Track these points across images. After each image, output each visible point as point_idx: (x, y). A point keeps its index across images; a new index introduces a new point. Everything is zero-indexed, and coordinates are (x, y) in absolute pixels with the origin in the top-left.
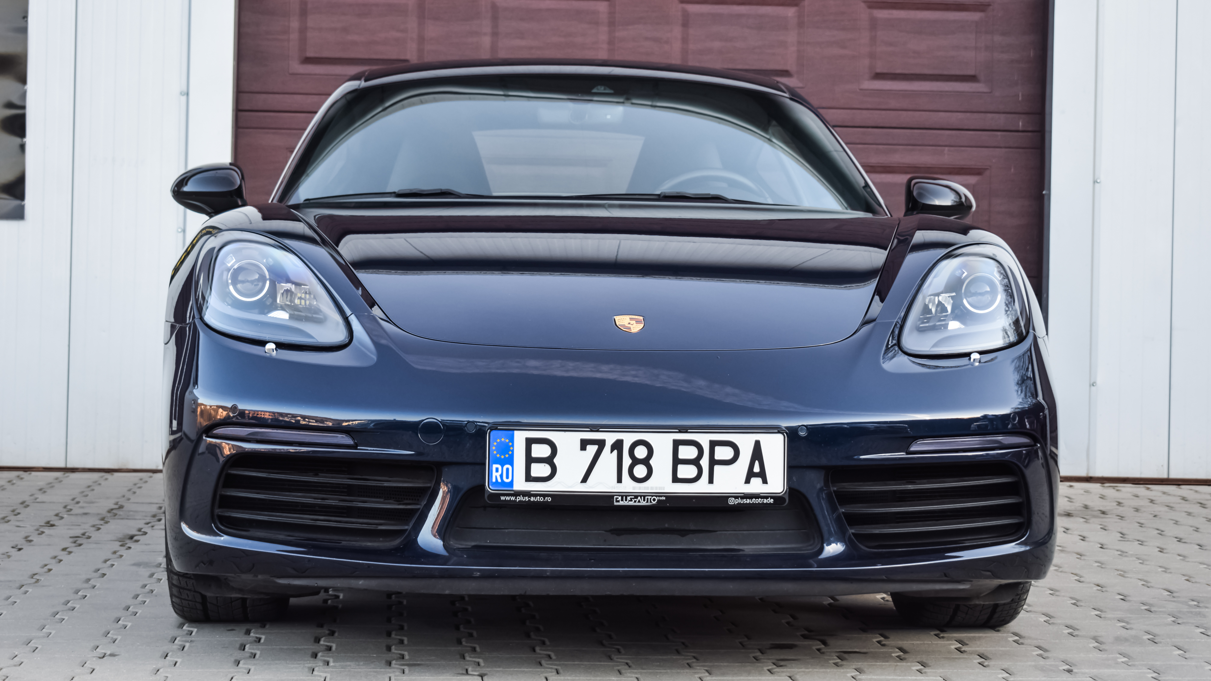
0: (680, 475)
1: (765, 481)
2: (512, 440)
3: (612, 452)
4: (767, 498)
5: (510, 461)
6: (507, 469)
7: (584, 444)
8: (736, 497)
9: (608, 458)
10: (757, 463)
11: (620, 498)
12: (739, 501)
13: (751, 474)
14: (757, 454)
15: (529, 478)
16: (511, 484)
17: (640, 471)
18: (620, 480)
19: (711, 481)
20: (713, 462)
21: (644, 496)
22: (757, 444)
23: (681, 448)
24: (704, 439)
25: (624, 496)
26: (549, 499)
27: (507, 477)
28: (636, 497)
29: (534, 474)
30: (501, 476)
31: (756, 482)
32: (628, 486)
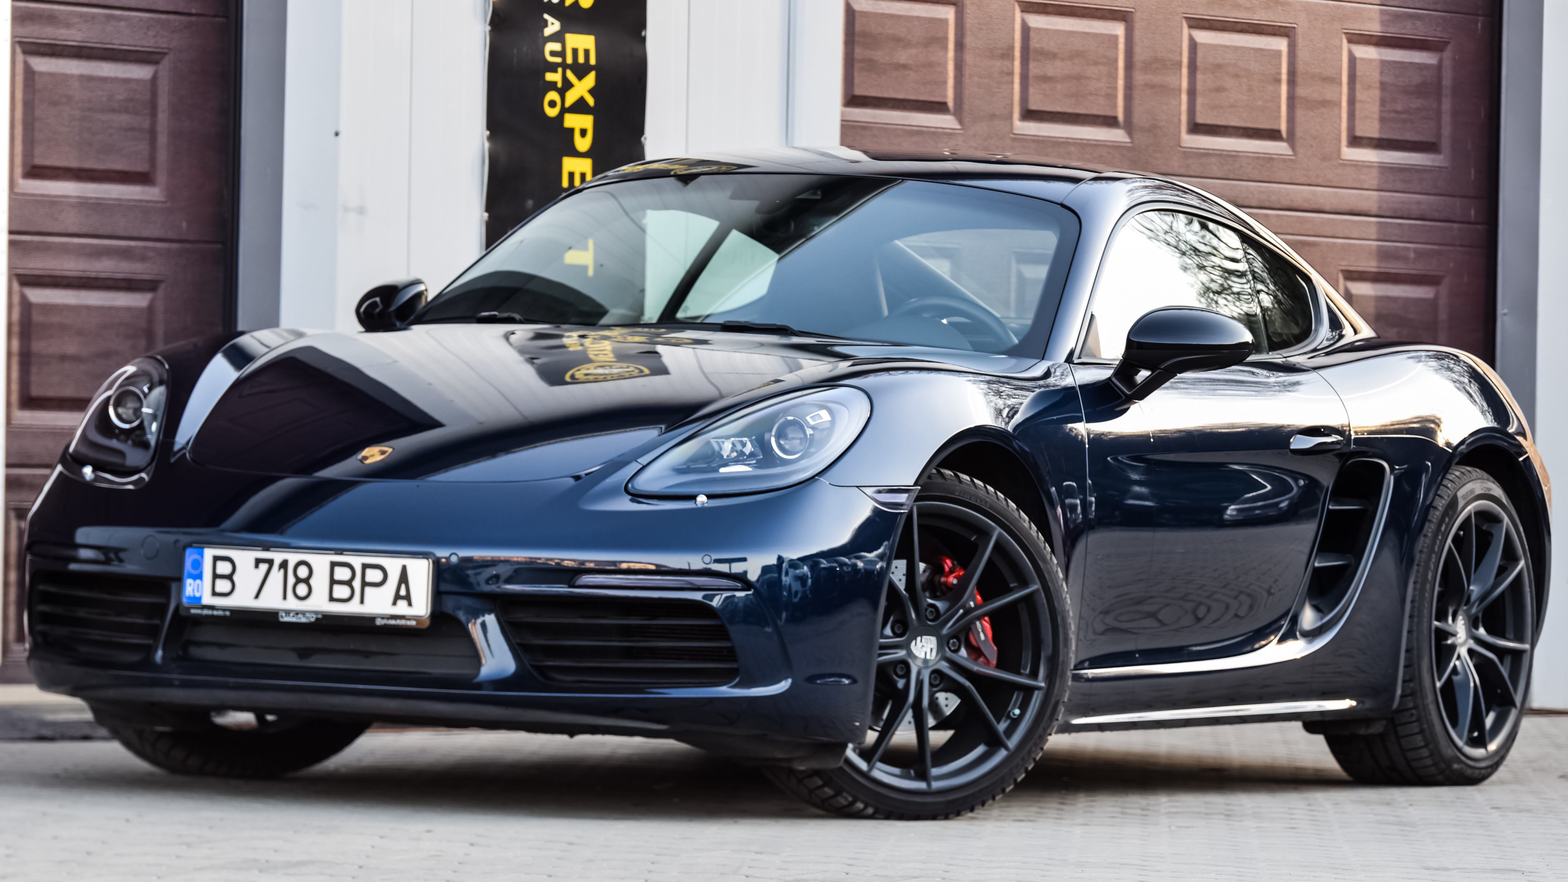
0: (336, 595)
1: (410, 604)
2: (202, 555)
3: (280, 569)
4: (410, 619)
5: (200, 576)
6: (198, 585)
7: (258, 562)
8: (383, 618)
9: (276, 575)
10: (403, 587)
11: (284, 614)
12: (384, 622)
13: (397, 597)
14: (404, 578)
15: (215, 594)
16: (200, 598)
17: (302, 590)
18: (285, 598)
19: (362, 602)
20: (364, 584)
21: (304, 613)
22: (404, 568)
23: (338, 570)
24: (357, 561)
25: (288, 612)
26: (228, 613)
27: (198, 591)
28: (297, 614)
29: (218, 589)
30: (193, 590)
31: (402, 603)
32: (292, 604)
